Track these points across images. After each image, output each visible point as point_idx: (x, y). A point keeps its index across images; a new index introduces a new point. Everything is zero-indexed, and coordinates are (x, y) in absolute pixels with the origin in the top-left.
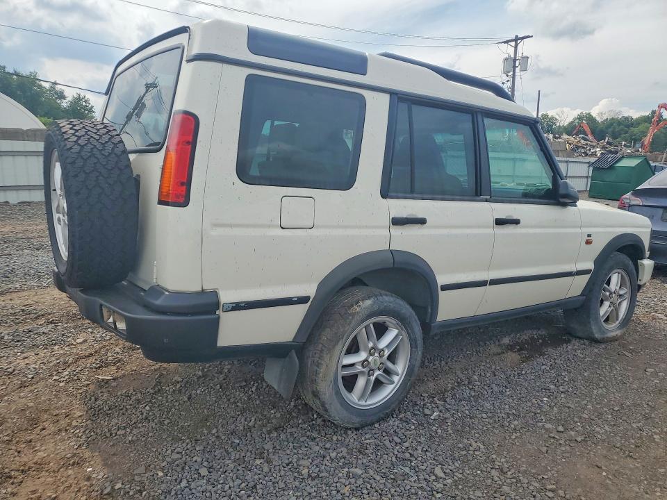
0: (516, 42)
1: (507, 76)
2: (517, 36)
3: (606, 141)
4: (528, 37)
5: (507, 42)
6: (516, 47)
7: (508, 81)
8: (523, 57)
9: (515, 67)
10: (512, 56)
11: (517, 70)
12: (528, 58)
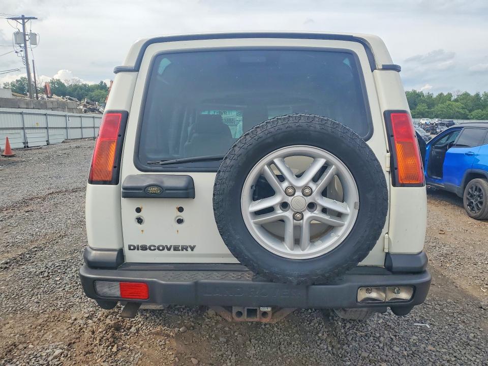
0: (23, 21)
1: (21, 46)
2: (23, 16)
3: (86, 101)
4: (34, 18)
5: (15, 19)
6: (24, 24)
7: (21, 51)
8: (31, 34)
9: (25, 41)
10: (22, 31)
11: (28, 43)
12: (36, 35)
